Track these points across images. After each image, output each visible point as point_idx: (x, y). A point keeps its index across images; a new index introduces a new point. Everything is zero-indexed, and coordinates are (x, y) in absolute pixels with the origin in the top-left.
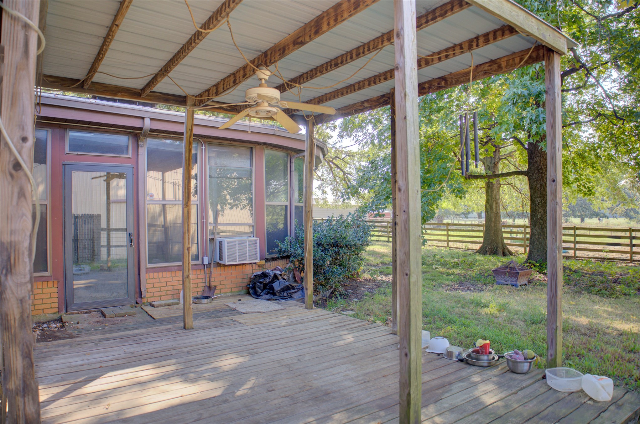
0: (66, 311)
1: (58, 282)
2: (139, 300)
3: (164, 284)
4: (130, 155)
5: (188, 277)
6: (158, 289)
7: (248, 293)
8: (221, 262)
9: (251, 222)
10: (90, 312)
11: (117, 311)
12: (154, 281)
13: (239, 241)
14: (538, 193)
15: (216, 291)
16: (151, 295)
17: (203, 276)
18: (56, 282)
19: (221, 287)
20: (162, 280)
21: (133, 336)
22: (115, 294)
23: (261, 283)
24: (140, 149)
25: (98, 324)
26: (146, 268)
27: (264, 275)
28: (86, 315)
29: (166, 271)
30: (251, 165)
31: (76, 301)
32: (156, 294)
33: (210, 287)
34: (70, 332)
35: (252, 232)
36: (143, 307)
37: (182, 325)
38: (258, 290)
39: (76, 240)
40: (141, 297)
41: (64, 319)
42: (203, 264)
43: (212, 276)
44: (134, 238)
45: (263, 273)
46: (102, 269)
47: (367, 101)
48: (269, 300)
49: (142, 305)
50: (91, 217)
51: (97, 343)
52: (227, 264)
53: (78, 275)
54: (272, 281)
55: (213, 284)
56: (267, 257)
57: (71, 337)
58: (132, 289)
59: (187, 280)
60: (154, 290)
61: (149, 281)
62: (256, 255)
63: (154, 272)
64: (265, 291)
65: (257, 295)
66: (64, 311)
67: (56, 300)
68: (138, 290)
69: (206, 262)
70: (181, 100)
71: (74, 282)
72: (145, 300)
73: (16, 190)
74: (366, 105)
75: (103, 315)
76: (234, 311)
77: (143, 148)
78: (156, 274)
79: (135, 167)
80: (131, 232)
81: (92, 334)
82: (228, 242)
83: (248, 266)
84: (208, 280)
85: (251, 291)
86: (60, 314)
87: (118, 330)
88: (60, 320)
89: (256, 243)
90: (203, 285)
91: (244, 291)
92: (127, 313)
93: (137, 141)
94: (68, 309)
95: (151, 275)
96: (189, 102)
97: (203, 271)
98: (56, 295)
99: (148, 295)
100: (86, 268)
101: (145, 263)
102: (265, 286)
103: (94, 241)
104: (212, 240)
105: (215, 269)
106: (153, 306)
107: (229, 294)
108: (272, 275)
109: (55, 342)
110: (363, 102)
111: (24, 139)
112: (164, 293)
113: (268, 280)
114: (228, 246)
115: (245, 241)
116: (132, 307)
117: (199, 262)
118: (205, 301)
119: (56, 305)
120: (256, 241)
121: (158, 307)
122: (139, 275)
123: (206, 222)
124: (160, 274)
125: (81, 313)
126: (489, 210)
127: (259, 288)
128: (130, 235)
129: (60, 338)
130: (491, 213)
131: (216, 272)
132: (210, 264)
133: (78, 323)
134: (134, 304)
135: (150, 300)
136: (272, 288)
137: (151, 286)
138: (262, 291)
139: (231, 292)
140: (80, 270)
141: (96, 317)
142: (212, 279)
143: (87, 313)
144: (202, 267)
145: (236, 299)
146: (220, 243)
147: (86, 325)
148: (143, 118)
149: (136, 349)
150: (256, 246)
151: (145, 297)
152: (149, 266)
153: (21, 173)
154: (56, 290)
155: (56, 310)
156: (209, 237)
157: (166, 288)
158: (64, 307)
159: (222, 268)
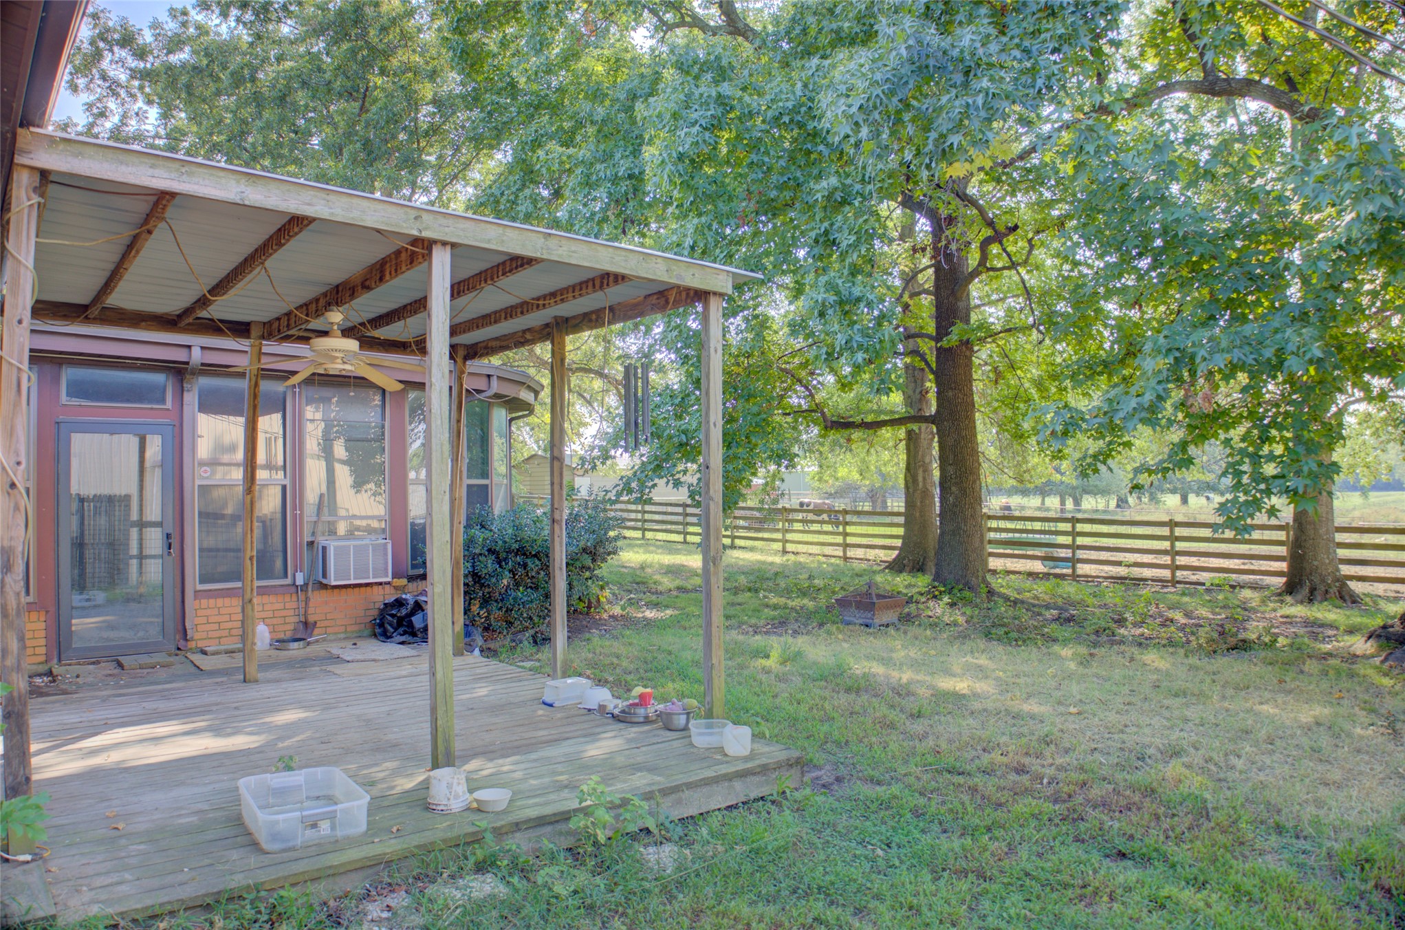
0: (60, 660)
1: (47, 612)
2: (182, 643)
3: (227, 618)
4: (169, 404)
5: (250, 601)
6: (216, 626)
7: (375, 635)
8: (325, 581)
9: (383, 513)
10: (98, 662)
11: (144, 659)
12: (208, 612)
13: (355, 547)
14: (951, 457)
15: (316, 631)
16: (204, 635)
17: (294, 605)
18: (43, 614)
19: (326, 623)
20: (223, 611)
21: (160, 691)
22: (141, 634)
23: (393, 616)
24: (185, 394)
25: (109, 678)
26: (196, 592)
27: (399, 603)
28: (91, 667)
29: (229, 596)
30: (383, 418)
31: (76, 644)
32: (211, 634)
33: (306, 624)
34: (64, 687)
35: (384, 530)
36: (189, 655)
37: (242, 677)
38: (389, 627)
39: (79, 545)
40: (186, 640)
41: (55, 671)
42: (294, 584)
43: (311, 604)
44: (175, 542)
45: (396, 600)
46: (128, 600)
47: (529, 330)
48: (402, 643)
49: (187, 651)
50: (110, 499)
51: (104, 700)
52: (334, 583)
53: (83, 608)
54: (413, 613)
55: (311, 619)
56: (411, 572)
57: (65, 692)
58: (170, 625)
59: (249, 606)
60: (208, 627)
61: (200, 613)
62: (386, 569)
63: (209, 597)
64: (401, 630)
65: (385, 636)
66: (55, 661)
67: (43, 642)
68: (180, 627)
69: (300, 580)
70: (241, 329)
71: (74, 621)
72: (192, 645)
73: (12, 505)
74: (528, 336)
75: (120, 665)
76: (337, 659)
77: (191, 394)
78: (212, 601)
79: (178, 424)
80: (170, 531)
81: (99, 689)
82: (336, 548)
83: (375, 588)
84: (302, 611)
85: (378, 630)
86: (49, 665)
87: (141, 685)
88: (50, 673)
89: (385, 549)
90: (296, 619)
91: (367, 632)
92: (158, 663)
93: (182, 381)
94: (63, 656)
95: (204, 602)
96: (255, 332)
97: (294, 597)
98: (43, 634)
99: (197, 636)
100: (100, 596)
101: (193, 583)
102: (400, 621)
103: (115, 546)
104: (311, 544)
105: (316, 593)
106: (204, 653)
107: (342, 636)
108: (411, 602)
109: (42, 699)
110: (524, 331)
111: (19, 463)
112: (226, 633)
113: (404, 612)
114: (335, 555)
115: (367, 545)
116: (170, 655)
117: (289, 581)
118: (296, 645)
119: (43, 650)
120: (385, 544)
121: (214, 654)
122: (183, 602)
123: (301, 515)
124: (220, 602)
125: (83, 664)
126: (910, 485)
127: (391, 625)
128: (168, 536)
129: (47, 695)
130: (915, 491)
131: (317, 597)
132: (306, 584)
133: (78, 676)
134: (173, 650)
135: (201, 644)
136: (411, 625)
137: (204, 620)
138: (396, 630)
139: (346, 632)
140: (88, 600)
141: (108, 668)
142: (311, 610)
143: (93, 663)
144: (293, 589)
145: (349, 644)
146: (324, 548)
147: (90, 679)
148: (189, 347)
149: (162, 705)
150: (386, 554)
151: (192, 639)
152: (200, 587)
153: (16, 491)
154: (43, 625)
155: (43, 658)
156: (307, 538)
157: (230, 625)
158: (55, 653)
159: (329, 591)
